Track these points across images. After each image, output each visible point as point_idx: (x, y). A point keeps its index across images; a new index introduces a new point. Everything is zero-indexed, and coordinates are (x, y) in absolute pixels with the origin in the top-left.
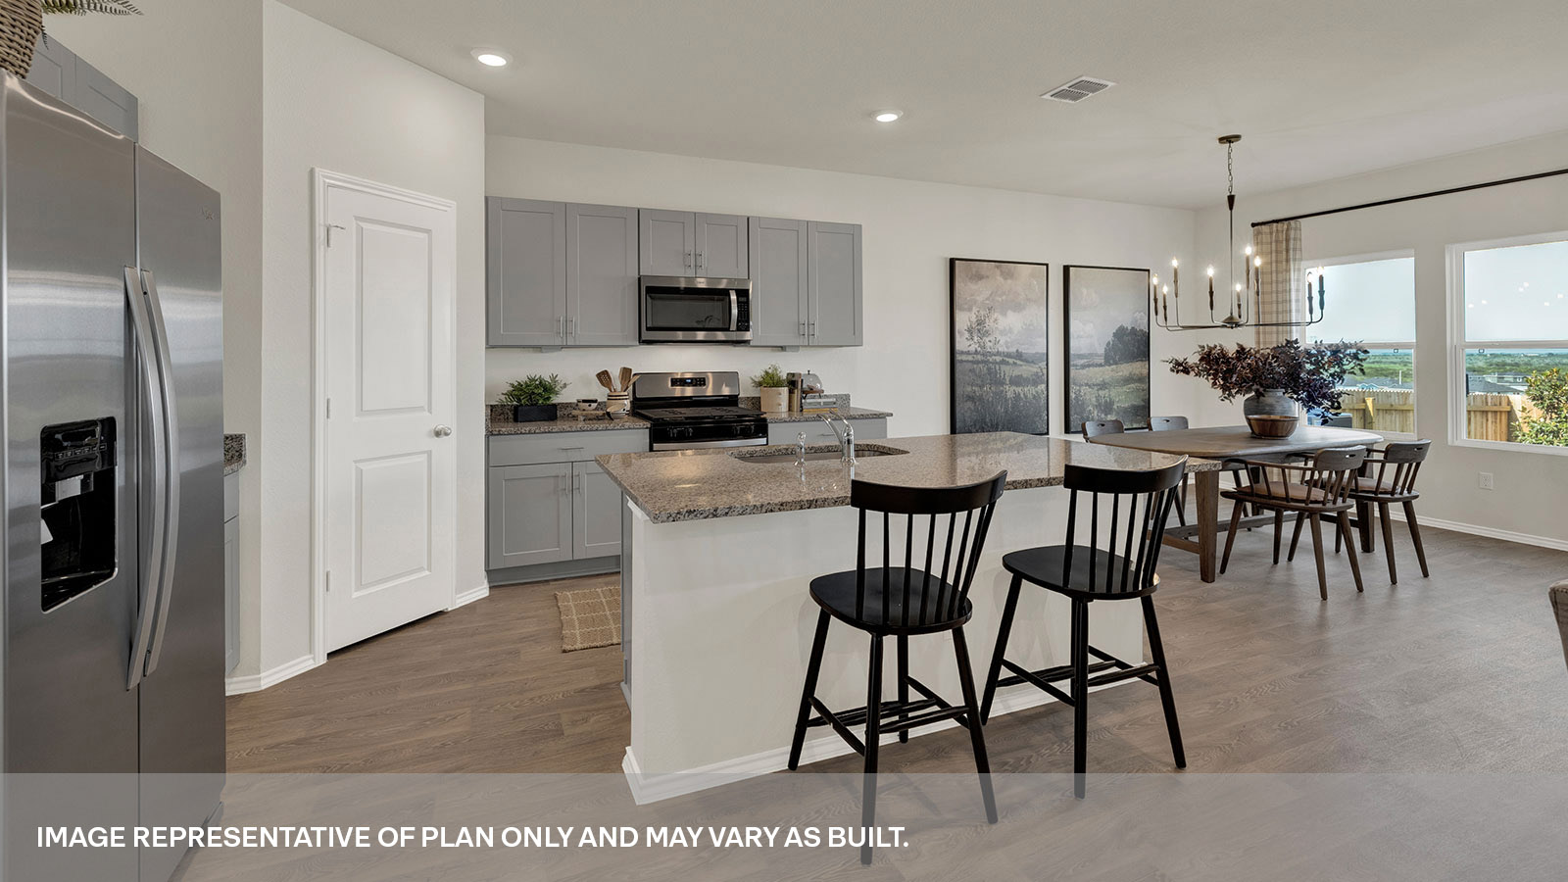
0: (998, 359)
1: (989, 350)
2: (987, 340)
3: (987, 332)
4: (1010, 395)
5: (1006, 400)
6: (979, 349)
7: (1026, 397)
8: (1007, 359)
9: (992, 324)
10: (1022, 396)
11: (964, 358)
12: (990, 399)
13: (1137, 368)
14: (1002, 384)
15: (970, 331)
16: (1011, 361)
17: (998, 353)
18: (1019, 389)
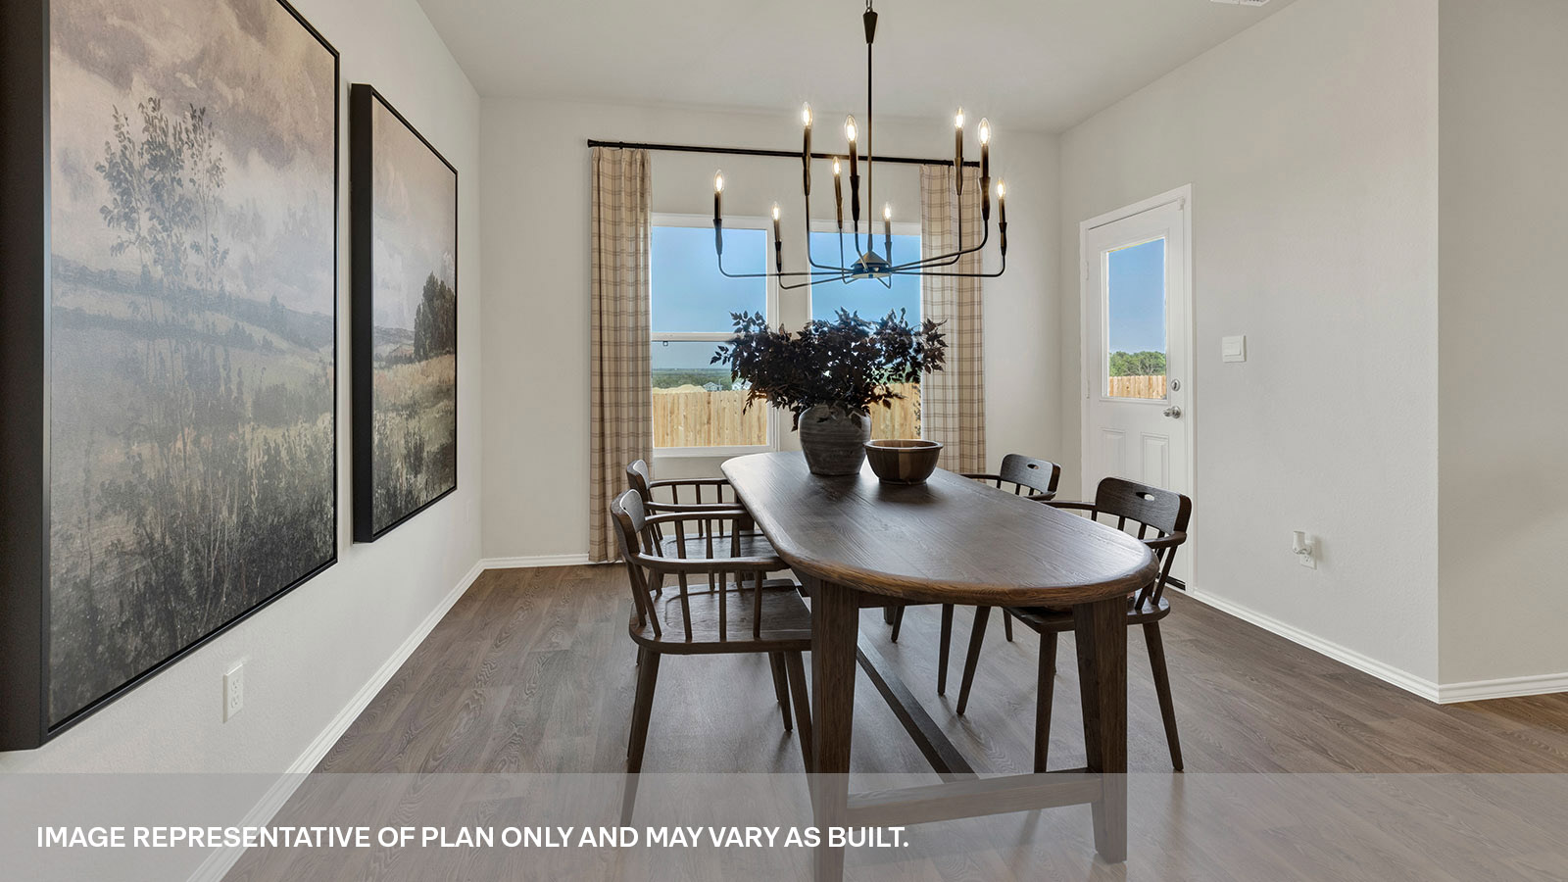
0: (223, 322)
1: (192, 282)
2: (188, 239)
3: (186, 204)
4: (255, 459)
5: (245, 478)
6: (158, 272)
7: (293, 460)
8: (249, 328)
9: (202, 178)
10: (284, 453)
11: (91, 301)
12: (197, 486)
13: (436, 368)
14: (234, 419)
15: (119, 174)
16: (258, 333)
17: (223, 302)
18: (275, 435)
